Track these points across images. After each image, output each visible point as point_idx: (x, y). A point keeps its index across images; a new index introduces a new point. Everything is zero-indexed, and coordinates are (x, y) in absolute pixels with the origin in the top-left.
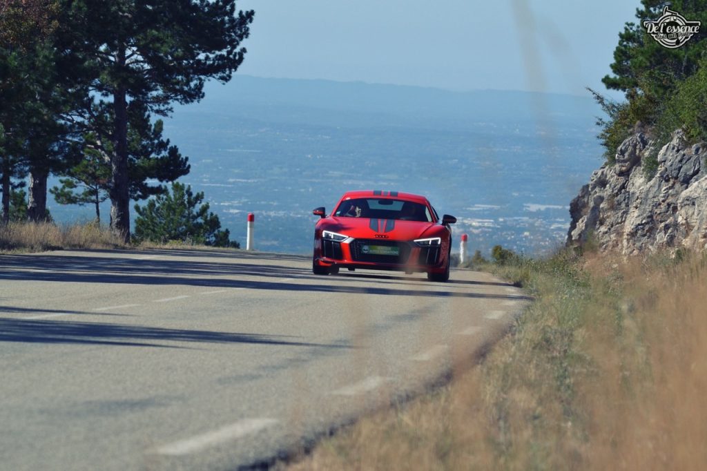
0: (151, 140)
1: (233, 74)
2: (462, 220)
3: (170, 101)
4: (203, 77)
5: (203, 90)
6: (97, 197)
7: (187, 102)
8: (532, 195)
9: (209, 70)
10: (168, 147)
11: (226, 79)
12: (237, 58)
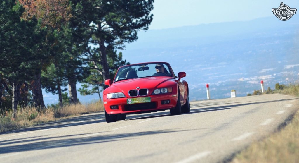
0: (118, 61)
1: (149, 26)
3: (124, 43)
4: (136, 30)
5: (137, 36)
6: (99, 90)
9: (139, 26)
10: (126, 63)
11: (146, 29)
12: (150, 19)
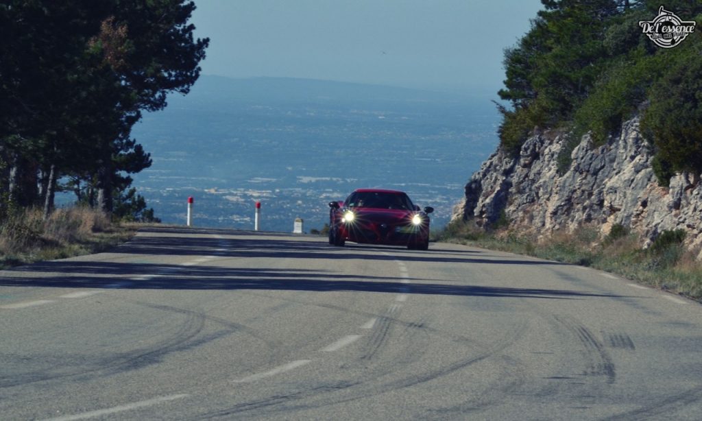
0: (121, 139)
1: (191, 88)
2: (245, 191)
3: (140, 109)
4: (167, 90)
5: (166, 101)
6: (79, 187)
7: (154, 110)
8: (304, 169)
9: (171, 85)
10: (135, 145)
11: (186, 92)
12: (194, 75)
